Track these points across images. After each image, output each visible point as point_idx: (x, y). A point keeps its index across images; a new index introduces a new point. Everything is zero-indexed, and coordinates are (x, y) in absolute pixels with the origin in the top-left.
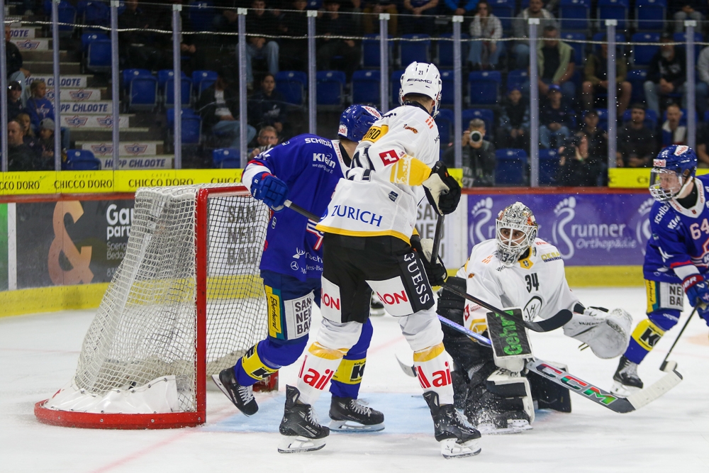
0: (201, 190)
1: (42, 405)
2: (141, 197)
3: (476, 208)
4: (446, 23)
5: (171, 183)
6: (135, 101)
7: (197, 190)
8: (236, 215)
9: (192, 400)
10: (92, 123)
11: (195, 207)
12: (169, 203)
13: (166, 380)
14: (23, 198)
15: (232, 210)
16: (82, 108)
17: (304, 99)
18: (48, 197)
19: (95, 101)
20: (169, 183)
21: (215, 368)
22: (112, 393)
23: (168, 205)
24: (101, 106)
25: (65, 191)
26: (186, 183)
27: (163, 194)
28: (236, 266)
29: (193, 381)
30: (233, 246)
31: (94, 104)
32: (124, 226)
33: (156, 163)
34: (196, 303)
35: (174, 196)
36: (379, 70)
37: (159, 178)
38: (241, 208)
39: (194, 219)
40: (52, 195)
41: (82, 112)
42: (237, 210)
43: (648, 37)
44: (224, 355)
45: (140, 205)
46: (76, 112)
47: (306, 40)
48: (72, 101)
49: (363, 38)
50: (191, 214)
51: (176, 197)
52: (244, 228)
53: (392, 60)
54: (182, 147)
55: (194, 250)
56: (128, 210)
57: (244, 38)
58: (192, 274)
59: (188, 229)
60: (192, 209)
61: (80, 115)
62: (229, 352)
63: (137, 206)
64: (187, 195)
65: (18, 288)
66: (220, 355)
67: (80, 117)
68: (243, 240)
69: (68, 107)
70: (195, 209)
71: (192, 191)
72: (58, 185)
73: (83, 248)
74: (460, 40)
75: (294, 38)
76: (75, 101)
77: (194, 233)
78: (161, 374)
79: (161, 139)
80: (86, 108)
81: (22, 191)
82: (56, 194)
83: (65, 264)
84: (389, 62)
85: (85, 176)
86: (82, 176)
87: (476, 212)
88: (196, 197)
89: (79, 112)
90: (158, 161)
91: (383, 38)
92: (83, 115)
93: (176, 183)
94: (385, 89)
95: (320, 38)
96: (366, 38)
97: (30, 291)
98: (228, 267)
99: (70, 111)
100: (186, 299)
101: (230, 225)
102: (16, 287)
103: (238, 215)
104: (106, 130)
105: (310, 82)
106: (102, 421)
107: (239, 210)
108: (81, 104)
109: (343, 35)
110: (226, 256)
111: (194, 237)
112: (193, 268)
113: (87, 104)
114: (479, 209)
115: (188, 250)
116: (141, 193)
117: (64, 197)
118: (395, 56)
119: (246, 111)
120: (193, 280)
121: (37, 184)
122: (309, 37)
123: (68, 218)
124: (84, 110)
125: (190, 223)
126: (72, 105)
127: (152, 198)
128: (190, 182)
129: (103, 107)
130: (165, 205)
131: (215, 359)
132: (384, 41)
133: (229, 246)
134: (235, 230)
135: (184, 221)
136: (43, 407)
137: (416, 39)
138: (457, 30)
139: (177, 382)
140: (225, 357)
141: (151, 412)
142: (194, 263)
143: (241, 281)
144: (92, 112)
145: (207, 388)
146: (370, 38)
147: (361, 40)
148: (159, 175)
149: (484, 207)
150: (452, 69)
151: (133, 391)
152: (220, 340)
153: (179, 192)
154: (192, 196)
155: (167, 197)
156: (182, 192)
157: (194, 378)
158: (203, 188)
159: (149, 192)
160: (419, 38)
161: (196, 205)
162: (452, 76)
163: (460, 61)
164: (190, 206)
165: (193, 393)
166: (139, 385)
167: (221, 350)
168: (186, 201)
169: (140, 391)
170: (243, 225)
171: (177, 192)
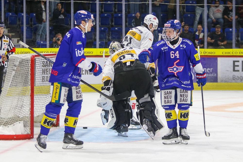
0: (32, 56)
2: (11, 58)
5: (22, 53)
6: (10, 24)
7: (31, 56)
8: (45, 64)
9: (29, 130)
11: (30, 61)
12: (21, 60)
13: (20, 123)
15: (44, 63)
17: (69, 23)
20: (21, 53)
21: (37, 119)
22: (1, 127)
23: (21, 61)
26: (27, 53)
27: (19, 57)
28: (45, 83)
29: (29, 123)
30: (44, 75)
32: (6, 68)
33: (17, 46)
34: (31, 95)
36: (96, 13)
37: (18, 51)
39: (30, 66)
42: (45, 63)
44: (40, 114)
45: (11, 61)
47: (70, 3)
49: (90, 2)
50: (29, 64)
51: (24, 58)
52: (48, 69)
53: (101, 10)
54: (26, 40)
55: (30, 77)
56: (7, 62)
57: (48, 2)
58: (29, 85)
59: (28, 69)
60: (29, 62)
62: (42, 113)
63: (10, 61)
64: (28, 57)
66: (39, 114)
68: (47, 73)
70: (30, 62)
71: (29, 56)
74: (125, 3)
75: (66, 2)
77: (30, 71)
78: (18, 120)
79: (19, 38)
84: (99, 10)
88: (31, 58)
90: (18, 45)
93: (24, 53)
94: (98, 20)
95: (75, 2)
98: (42, 83)
100: (27, 94)
101: (42, 68)
103: (46, 64)
105: (72, 18)
107: (46, 63)
109: (83, 1)
110: (42, 79)
111: (30, 72)
112: (30, 83)
115: (28, 77)
116: (11, 56)
118: (102, 9)
120: (29, 87)
122: (71, 2)
125: (28, 67)
127: (15, 58)
128: (29, 53)
130: (20, 61)
131: (37, 116)
132: (98, 3)
133: (42, 75)
134: (45, 70)
135: (26, 66)
137: (109, 2)
139: (24, 123)
140: (41, 115)
141: (15, 134)
142: (30, 81)
143: (47, 88)
145: (34, 126)
146: (93, 2)
147: (90, 3)
148: (18, 50)
150: (122, 13)
151: (8, 127)
152: (39, 109)
153: (25, 56)
154: (29, 58)
155: (21, 58)
156: (26, 56)
157: (30, 122)
158: (33, 55)
159: (14, 56)
160: (110, 2)
161: (31, 61)
162: (122, 15)
163: (124, 10)
164: (28, 61)
165: (29, 128)
166: (10, 125)
167: (39, 112)
168: (27, 60)
169: (11, 127)
170: (47, 68)
171: (24, 56)
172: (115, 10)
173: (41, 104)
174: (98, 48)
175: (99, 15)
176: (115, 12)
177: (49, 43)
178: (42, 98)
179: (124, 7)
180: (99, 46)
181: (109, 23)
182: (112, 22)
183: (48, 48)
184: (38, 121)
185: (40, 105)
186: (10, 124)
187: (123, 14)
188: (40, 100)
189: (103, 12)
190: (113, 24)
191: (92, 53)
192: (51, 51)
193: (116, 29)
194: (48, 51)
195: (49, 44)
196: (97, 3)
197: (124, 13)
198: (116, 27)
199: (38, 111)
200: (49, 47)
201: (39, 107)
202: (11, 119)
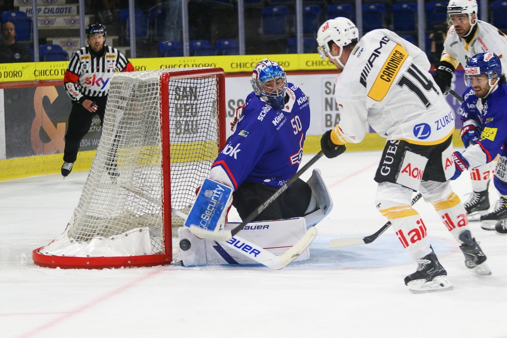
0: (163, 74)
1: (38, 252)
7: (161, 74)
8: (181, 93)
9: (161, 244)
10: (60, 22)
11: (159, 87)
12: (137, 84)
13: (140, 230)
14: (9, 85)
15: (178, 90)
16: (51, 11)
18: (29, 83)
19: (61, 5)
22: (95, 240)
23: (137, 86)
24: (66, 8)
25: (43, 78)
27: (133, 77)
28: (181, 136)
29: (162, 229)
31: (60, 7)
34: (162, 165)
35: (141, 79)
38: (185, 88)
39: (159, 97)
40: (32, 81)
41: (52, 14)
45: (114, 88)
46: (47, 14)
48: (42, 5)
50: (156, 93)
51: (143, 79)
55: (159, 122)
58: (159, 142)
59: (154, 105)
60: (157, 89)
61: (50, 16)
62: (187, 205)
64: (153, 78)
65: (7, 158)
67: (51, 18)
68: (187, 114)
69: (40, 10)
70: (159, 89)
71: (156, 75)
72: (37, 73)
73: (59, 124)
76: (45, 5)
77: (159, 108)
78: (136, 225)
80: (55, 11)
81: (8, 79)
82: (36, 81)
83: (45, 137)
85: (59, 66)
86: (56, 66)
88: (160, 79)
89: (49, 14)
92: (52, 16)
97: (17, 160)
99: (41, 13)
101: (176, 102)
102: (5, 157)
103: (183, 94)
104: (71, 28)
106: (88, 263)
107: (184, 90)
108: (50, 7)
110: (174, 126)
111: (159, 112)
112: (159, 137)
113: (55, 7)
115: (155, 122)
116: (115, 78)
117: (42, 83)
119: (187, 10)
120: (160, 146)
121: (20, 73)
123: (46, 100)
124: (53, 13)
125: (156, 100)
126: (43, 8)
129: (68, 10)
130: (134, 86)
133: (176, 119)
134: (181, 106)
135: (151, 99)
136: (39, 253)
139: (150, 231)
141: (129, 255)
142: (160, 133)
144: (59, 14)
151: (113, 239)
152: (180, 196)
153: (146, 76)
154: (156, 78)
155: (136, 80)
156: (149, 76)
157: (162, 227)
158: (164, 72)
159: (121, 77)
161: (160, 85)
164: (155, 87)
165: (162, 239)
166: (117, 234)
167: (181, 204)
168: (152, 82)
169: (119, 239)
170: (185, 102)
171: (144, 76)
173: (183, 184)
174: (301, 53)
177: (188, 44)
178: (186, 172)
180: (302, 49)
183: (187, 56)
184: (178, 223)
185: (182, 188)
186: (116, 231)
188: (182, 176)
191: (287, 64)
192: (192, 63)
194: (186, 63)
195: (188, 48)
198: (340, 4)
199: (179, 200)
200: (188, 54)
201: (181, 192)
202: (117, 220)
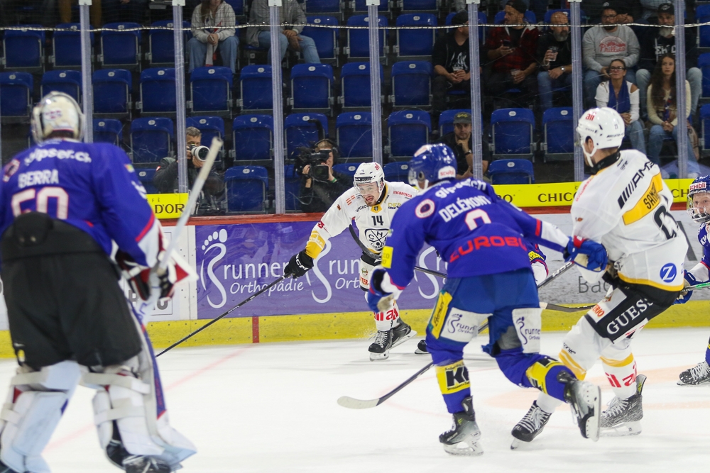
3: (206, 243)
4: (164, 8)
36: (80, 69)
43: (416, 18)
49: (59, 30)
53: (93, 56)
74: (181, 29)
87: (207, 247)
91: (85, 30)
94: (88, 94)
96: (63, 30)
114: (211, 243)
118: (98, 53)
132: (85, 32)
137: (121, 28)
138: (178, 16)
149: (217, 241)
150: (173, 66)
160: (125, 28)
162: (172, 74)
163: (182, 56)
172: (143, 56)
175: (90, 77)
176: (145, 63)
179: (181, 44)
181: (125, 105)
182: (135, 98)
187: (177, 69)
189: (100, 63)
190: (140, 105)
193: (152, 122)
196: (82, 31)
197: (182, 66)
198: (152, 117)
